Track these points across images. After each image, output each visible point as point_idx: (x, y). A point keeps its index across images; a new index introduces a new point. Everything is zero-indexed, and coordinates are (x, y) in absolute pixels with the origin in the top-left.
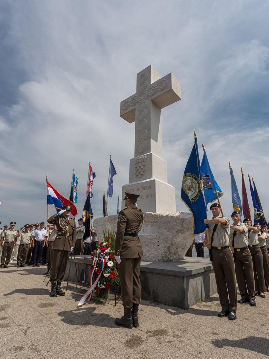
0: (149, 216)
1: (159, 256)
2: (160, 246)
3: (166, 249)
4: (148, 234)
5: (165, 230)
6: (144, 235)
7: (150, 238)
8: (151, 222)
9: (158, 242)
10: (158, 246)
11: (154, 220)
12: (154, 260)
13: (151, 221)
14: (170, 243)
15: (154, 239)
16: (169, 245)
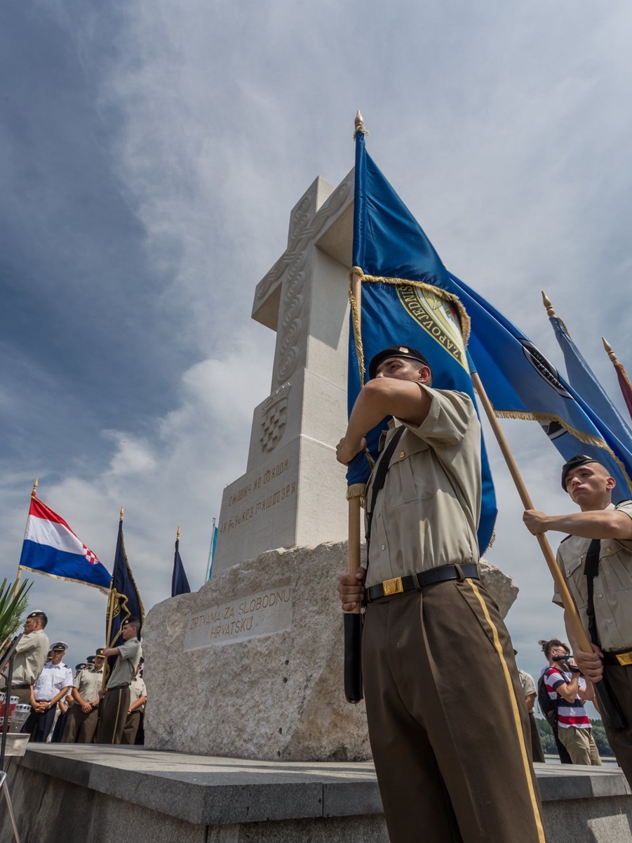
0: (268, 565)
1: (284, 731)
2: (290, 683)
3: (308, 692)
4: (262, 636)
5: (311, 609)
6: (250, 641)
7: (262, 649)
8: (274, 585)
9: (287, 662)
10: (285, 680)
11: (283, 574)
12: (266, 749)
13: (276, 578)
14: (323, 663)
15: (277, 649)
16: (321, 672)
